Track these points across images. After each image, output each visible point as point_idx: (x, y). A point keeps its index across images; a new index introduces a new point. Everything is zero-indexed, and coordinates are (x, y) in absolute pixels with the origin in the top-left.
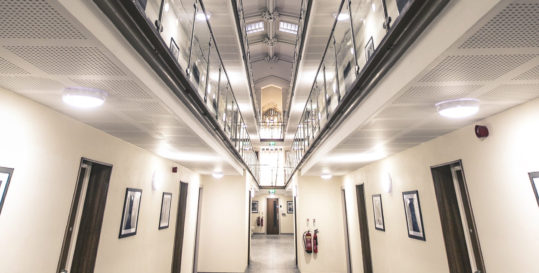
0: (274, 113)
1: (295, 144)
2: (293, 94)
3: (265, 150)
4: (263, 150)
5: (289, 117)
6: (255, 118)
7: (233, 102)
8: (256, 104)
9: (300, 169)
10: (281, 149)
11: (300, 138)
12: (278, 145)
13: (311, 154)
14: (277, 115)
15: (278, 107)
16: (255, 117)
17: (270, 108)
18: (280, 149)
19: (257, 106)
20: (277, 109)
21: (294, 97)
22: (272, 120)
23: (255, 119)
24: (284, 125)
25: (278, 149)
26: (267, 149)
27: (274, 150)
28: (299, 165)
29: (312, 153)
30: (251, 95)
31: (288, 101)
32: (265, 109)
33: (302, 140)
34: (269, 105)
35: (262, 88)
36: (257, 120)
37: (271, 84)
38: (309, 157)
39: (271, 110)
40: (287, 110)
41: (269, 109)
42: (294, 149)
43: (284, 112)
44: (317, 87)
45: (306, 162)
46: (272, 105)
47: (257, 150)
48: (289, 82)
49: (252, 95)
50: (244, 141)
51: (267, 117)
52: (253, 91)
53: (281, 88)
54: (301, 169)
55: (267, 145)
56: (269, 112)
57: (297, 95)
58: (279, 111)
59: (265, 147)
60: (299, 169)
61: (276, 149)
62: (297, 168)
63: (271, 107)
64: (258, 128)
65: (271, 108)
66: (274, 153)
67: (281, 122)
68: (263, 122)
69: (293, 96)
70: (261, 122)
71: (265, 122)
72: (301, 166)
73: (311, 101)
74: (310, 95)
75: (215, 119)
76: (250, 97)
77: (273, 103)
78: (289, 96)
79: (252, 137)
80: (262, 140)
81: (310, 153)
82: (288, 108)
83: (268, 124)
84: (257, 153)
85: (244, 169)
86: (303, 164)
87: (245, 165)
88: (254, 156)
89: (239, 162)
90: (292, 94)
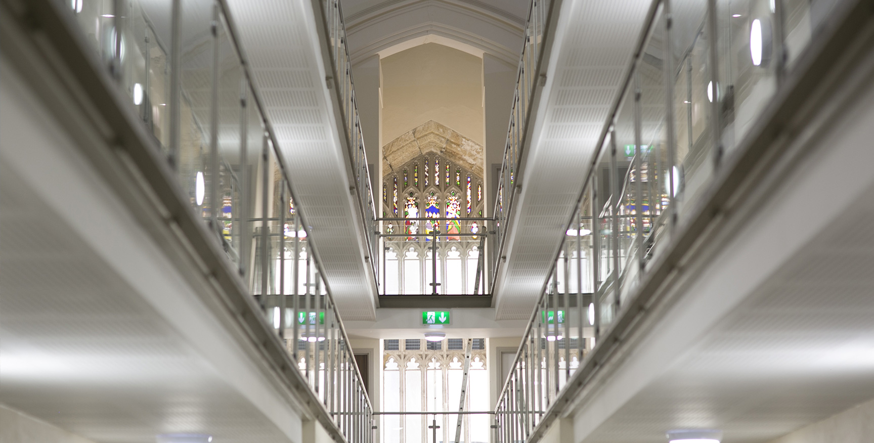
0: (442, 177)
1: (551, 318)
2: (544, 76)
3: (402, 346)
4: (391, 345)
5: (519, 191)
6: (352, 193)
7: (243, 103)
8: (354, 131)
9: (571, 417)
10: (480, 344)
11: (574, 290)
12: (463, 326)
13: (625, 348)
14: (460, 187)
15: (467, 146)
16: (351, 188)
17: (425, 152)
18: (475, 341)
19: (358, 137)
20: (461, 159)
21: (546, 92)
22: (433, 210)
23: (350, 199)
24: (494, 233)
25: (465, 343)
26: (412, 345)
27: (445, 346)
28: (567, 397)
29: (632, 340)
30: (327, 78)
31: (518, 114)
32: (402, 158)
33: (587, 298)
34: (418, 135)
35: (384, 54)
36: (362, 205)
37: (427, 32)
38: (615, 359)
39: (427, 159)
40: (509, 159)
41: (421, 156)
42: (544, 344)
43: (495, 170)
44: (669, 24)
45: (603, 381)
46: (431, 138)
47: (363, 347)
48: (521, 21)
49: (332, 79)
50: (302, 306)
51: (411, 194)
52: (342, 65)
53: (479, 53)
54: (576, 416)
55: (410, 325)
56: (420, 171)
57: (565, 77)
58: (468, 167)
59: (402, 336)
60: (566, 414)
61: (455, 345)
62: (555, 412)
63: (432, 144)
64: (366, 244)
65: (431, 154)
66: (445, 360)
67: (481, 219)
68: (391, 216)
69: (543, 83)
70: (381, 216)
71: (397, 219)
72: (577, 402)
73: (638, 97)
74: (632, 68)
75: (165, 168)
76: (326, 92)
77: (439, 126)
78: (523, 90)
79: (339, 285)
80: (386, 302)
81: (622, 342)
82: (515, 149)
83: (413, 230)
84: (364, 362)
85: (304, 421)
86: (584, 393)
87: (308, 403)
88: (346, 371)
89: (283, 386)
90: (540, 76)
